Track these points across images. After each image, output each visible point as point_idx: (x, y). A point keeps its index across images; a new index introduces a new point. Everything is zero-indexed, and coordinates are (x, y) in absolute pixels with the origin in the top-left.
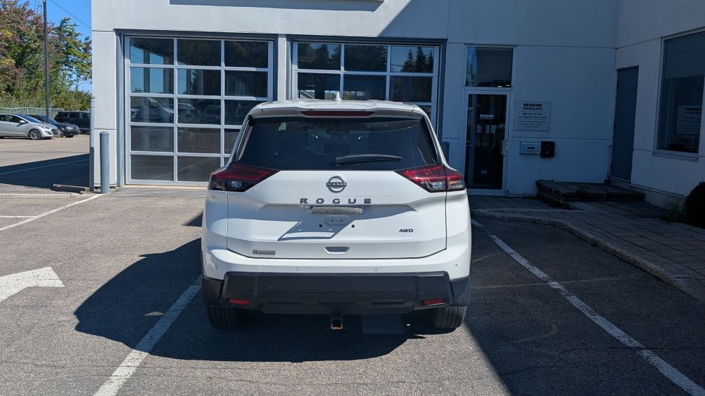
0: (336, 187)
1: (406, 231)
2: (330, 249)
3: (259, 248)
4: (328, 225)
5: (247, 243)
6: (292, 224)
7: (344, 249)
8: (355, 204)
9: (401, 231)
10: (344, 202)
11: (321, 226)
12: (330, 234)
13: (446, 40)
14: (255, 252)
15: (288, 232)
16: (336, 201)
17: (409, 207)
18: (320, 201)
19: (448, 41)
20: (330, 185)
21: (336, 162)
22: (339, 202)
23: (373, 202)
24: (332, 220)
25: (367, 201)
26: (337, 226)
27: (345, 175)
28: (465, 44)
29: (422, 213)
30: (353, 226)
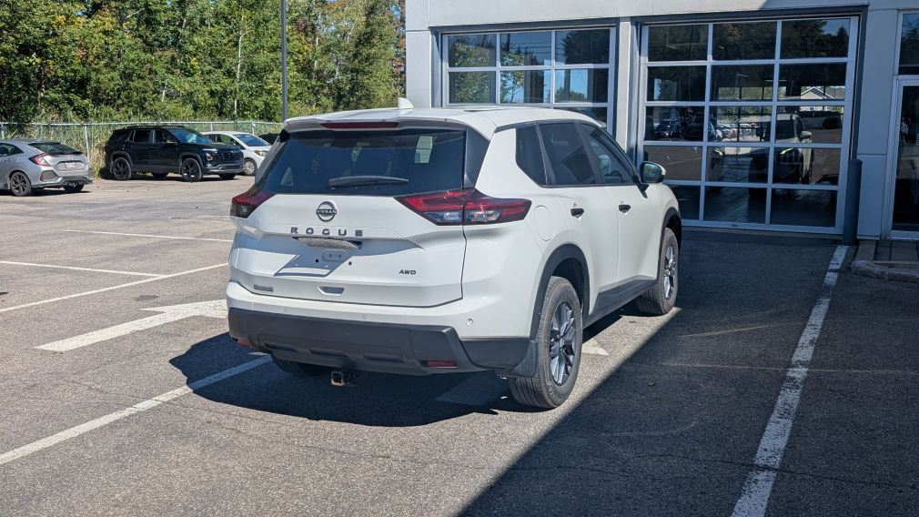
0: (325, 214)
1: (407, 272)
2: (326, 289)
3: (260, 284)
4: (325, 260)
5: (249, 277)
6: (291, 257)
7: (340, 290)
8: (347, 236)
9: (402, 272)
10: (334, 233)
11: (317, 261)
12: (324, 272)
13: (867, 6)
14: (256, 287)
15: (285, 267)
16: (326, 232)
17: (411, 243)
18: (310, 231)
19: (870, 8)
20: (319, 212)
21: (331, 184)
22: (328, 233)
23: (365, 235)
24: (331, 255)
25: (359, 233)
26: (333, 262)
27: (336, 200)
28: (899, 10)
29: (431, 250)
30: (350, 263)
